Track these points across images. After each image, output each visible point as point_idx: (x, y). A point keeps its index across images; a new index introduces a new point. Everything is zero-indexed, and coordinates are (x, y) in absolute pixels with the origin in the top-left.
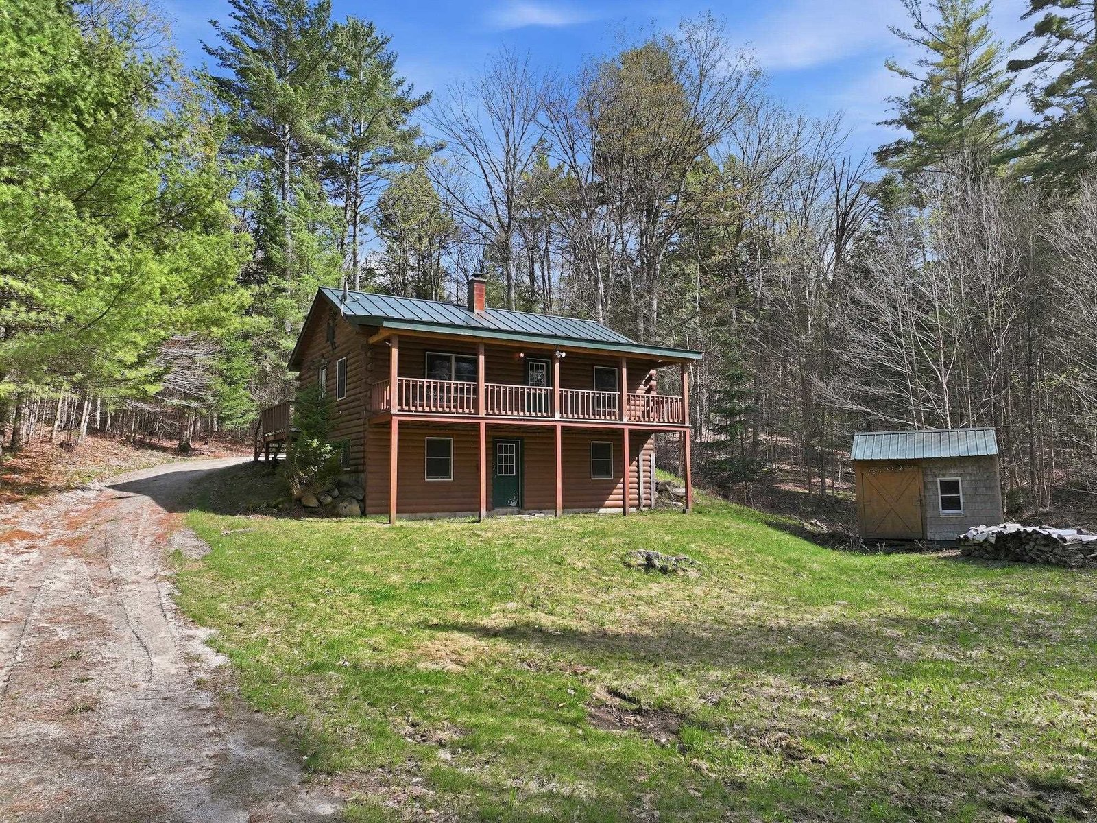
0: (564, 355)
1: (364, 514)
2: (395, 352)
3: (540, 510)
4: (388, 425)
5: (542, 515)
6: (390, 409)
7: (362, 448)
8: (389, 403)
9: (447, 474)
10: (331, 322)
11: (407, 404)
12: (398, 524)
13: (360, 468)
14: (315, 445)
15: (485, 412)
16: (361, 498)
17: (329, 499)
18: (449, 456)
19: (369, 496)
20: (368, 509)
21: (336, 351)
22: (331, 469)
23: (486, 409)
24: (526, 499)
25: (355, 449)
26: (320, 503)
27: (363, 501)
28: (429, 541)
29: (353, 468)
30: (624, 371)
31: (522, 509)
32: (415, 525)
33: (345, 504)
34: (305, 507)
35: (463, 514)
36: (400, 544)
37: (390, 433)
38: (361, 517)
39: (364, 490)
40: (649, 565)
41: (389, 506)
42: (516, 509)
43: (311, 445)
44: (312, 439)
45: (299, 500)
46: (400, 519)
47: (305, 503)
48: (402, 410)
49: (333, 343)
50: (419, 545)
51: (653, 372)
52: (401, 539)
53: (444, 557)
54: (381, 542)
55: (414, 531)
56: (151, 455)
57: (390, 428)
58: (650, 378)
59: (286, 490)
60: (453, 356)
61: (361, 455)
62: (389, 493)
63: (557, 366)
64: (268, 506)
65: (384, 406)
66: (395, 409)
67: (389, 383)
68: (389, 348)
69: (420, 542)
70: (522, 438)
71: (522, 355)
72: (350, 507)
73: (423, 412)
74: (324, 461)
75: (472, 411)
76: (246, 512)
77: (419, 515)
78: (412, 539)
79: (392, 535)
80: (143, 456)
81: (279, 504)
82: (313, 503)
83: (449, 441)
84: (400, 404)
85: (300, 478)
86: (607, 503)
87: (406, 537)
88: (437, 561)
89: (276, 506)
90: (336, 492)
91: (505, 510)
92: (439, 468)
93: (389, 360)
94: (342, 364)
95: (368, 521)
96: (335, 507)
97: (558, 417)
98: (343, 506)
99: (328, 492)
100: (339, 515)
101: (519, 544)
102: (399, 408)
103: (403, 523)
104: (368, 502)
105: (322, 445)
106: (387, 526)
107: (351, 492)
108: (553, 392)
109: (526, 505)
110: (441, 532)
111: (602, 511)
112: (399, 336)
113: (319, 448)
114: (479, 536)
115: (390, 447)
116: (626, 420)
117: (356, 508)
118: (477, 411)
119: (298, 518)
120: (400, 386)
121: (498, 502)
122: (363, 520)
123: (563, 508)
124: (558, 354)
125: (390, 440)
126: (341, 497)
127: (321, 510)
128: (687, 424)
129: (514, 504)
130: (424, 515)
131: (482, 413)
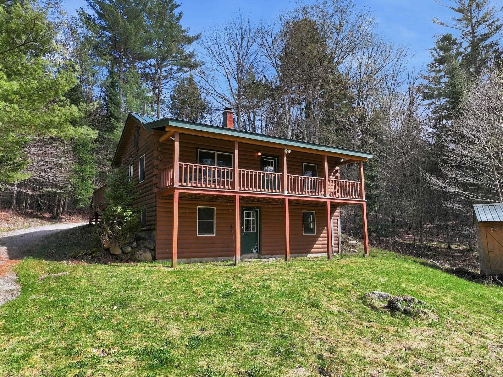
0: (289, 152)
1: (154, 259)
2: (177, 144)
3: (272, 255)
4: (172, 197)
5: (274, 259)
6: (173, 185)
7: (153, 213)
8: (172, 180)
9: (211, 231)
10: (136, 134)
11: (185, 181)
12: (178, 267)
13: (152, 227)
14: (119, 210)
15: (239, 188)
16: (153, 248)
17: (129, 249)
18: (213, 219)
19: (157, 247)
20: (157, 256)
21: (139, 152)
22: (131, 228)
23: (240, 186)
24: (263, 248)
25: (150, 214)
26: (123, 252)
27: (154, 250)
28: (202, 284)
29: (148, 227)
30: (326, 164)
31: (260, 254)
32: (190, 268)
33: (141, 252)
34: (112, 255)
35: (222, 258)
36: (179, 287)
37: (173, 203)
38: (152, 262)
39: (155, 242)
40: (392, 307)
41: (172, 253)
42: (257, 255)
43: (116, 211)
44: (117, 206)
45: (108, 250)
46: (179, 263)
47: (112, 252)
48: (182, 186)
49: (137, 147)
50: (195, 288)
51: (338, 168)
52: (180, 282)
53: (218, 302)
54: (164, 286)
55: (191, 274)
56: (32, 221)
57: (173, 199)
58: (336, 171)
59: (98, 243)
60: (216, 153)
61: (154, 218)
62: (172, 244)
63: (285, 159)
64: (86, 254)
65: (169, 183)
66: (177, 184)
67: (173, 167)
68: (173, 142)
69: (196, 285)
70: (260, 208)
71: (260, 154)
72: (144, 255)
73: (197, 187)
74: (126, 222)
75: (230, 188)
76: (68, 258)
77: (192, 259)
78: (189, 283)
79: (173, 279)
80: (27, 222)
81: (93, 252)
82: (118, 252)
83: (213, 209)
84: (180, 180)
85: (108, 234)
86: (313, 250)
87: (184, 280)
88: (211, 308)
89: (90, 254)
90: (135, 244)
91: (249, 255)
92: (206, 227)
93: (173, 150)
94: (142, 159)
95: (157, 265)
96: (133, 255)
97: (286, 193)
98: (139, 254)
99: (129, 244)
100: (136, 261)
101: (275, 286)
102: (180, 184)
103: (182, 267)
104: (157, 251)
105: (124, 210)
106: (170, 269)
107: (146, 244)
108: (283, 176)
109: (263, 252)
110: (211, 275)
111: (309, 255)
112: (180, 133)
113: (122, 213)
114: (240, 278)
115: (172, 213)
116: (328, 196)
117: (149, 255)
118: (234, 188)
119: (105, 263)
120: (180, 168)
121: (245, 250)
122: (153, 264)
123: (291, 253)
124: (286, 151)
125: (172, 208)
126: (139, 247)
127: (124, 257)
128: (364, 199)
129: (255, 251)
130: (196, 259)
131: (237, 189)
